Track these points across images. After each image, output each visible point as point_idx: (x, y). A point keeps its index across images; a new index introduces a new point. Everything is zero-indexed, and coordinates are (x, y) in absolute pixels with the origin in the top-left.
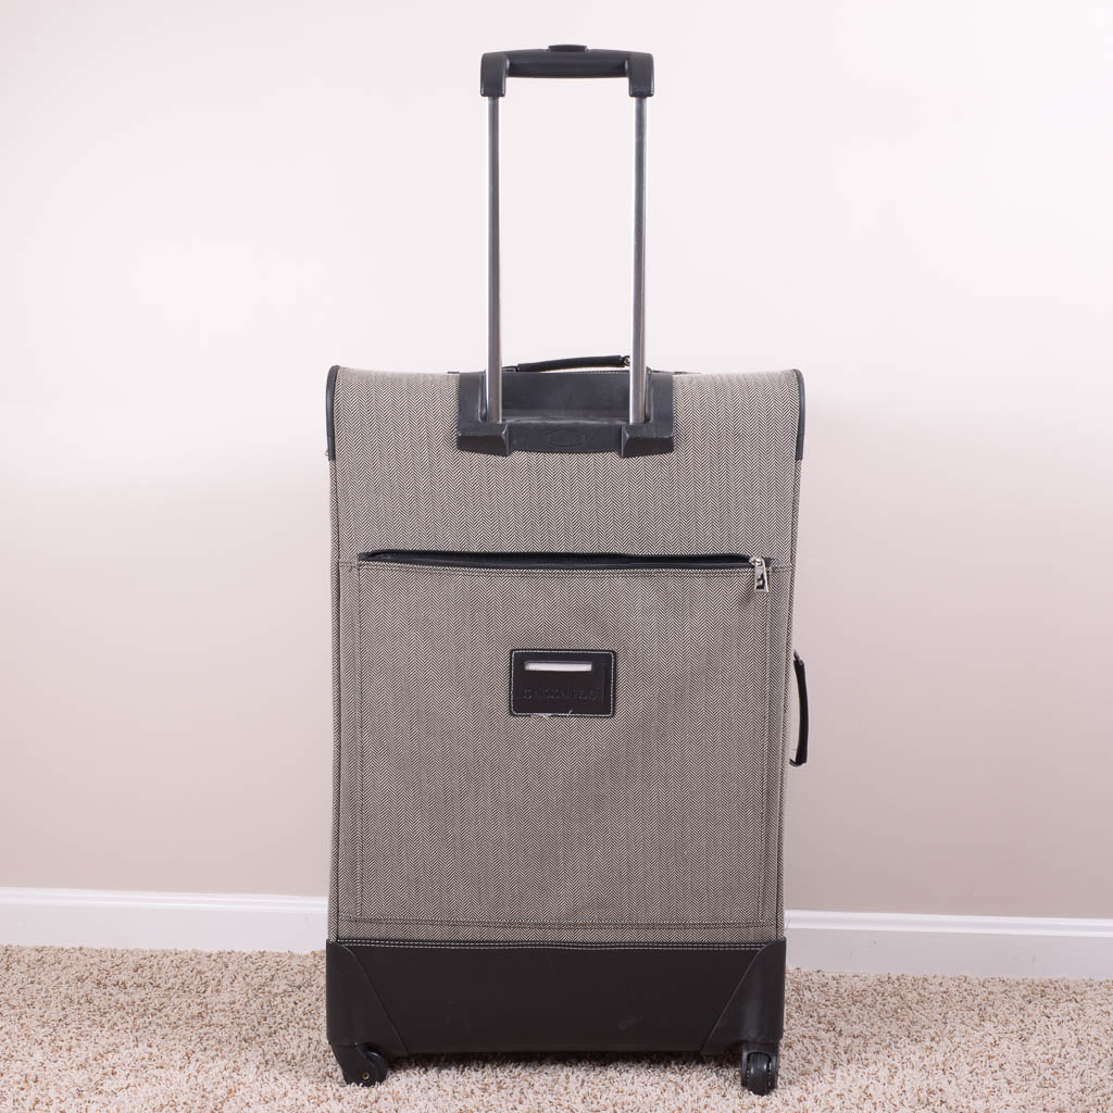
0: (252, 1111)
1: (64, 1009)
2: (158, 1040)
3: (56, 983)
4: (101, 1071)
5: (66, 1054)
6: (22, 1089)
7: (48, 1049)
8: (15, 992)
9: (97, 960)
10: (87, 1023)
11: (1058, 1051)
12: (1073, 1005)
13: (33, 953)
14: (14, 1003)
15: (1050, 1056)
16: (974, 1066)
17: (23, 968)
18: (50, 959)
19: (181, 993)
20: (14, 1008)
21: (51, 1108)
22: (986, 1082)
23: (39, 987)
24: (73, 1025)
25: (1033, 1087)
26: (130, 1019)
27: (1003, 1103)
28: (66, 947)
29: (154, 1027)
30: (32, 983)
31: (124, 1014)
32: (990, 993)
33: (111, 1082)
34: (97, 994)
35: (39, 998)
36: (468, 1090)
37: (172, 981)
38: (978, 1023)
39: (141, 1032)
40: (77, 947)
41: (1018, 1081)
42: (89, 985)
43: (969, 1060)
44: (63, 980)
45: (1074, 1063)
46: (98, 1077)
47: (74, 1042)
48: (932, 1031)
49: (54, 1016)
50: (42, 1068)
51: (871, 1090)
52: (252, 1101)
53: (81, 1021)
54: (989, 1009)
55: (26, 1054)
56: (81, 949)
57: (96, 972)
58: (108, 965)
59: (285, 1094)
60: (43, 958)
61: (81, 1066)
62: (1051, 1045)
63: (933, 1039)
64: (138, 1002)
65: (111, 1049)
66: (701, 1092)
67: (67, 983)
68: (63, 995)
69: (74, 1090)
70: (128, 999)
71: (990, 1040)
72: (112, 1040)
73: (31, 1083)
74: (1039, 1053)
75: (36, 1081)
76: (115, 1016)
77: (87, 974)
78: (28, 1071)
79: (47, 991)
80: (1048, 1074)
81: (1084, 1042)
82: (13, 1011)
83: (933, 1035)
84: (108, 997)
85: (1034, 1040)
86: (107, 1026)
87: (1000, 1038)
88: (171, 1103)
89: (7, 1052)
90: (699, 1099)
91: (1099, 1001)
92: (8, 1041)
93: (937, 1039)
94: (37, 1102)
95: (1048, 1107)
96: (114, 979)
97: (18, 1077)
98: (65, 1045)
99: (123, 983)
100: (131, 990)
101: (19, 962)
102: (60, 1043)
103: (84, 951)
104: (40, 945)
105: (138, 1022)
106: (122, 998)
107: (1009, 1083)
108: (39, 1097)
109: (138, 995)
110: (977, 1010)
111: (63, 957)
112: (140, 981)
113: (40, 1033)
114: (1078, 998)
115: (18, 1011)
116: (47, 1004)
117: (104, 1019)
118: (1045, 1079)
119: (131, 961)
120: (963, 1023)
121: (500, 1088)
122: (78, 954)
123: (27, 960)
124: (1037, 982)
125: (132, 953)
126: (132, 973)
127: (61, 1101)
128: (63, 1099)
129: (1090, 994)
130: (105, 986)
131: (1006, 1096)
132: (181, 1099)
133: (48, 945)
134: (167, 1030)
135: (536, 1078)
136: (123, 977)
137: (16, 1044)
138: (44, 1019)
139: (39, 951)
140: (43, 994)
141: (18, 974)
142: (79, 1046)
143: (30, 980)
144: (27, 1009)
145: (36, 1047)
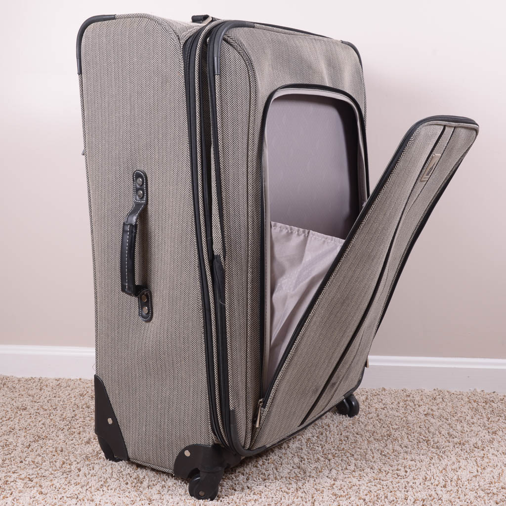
1: (74, 411)
3: (68, 397)
5: (77, 436)
6: (54, 455)
7: (67, 433)
8: (46, 402)
13: (55, 382)
14: (46, 407)
17: (50, 389)
18: (64, 385)
20: (46, 410)
21: (72, 466)
23: (59, 399)
28: (72, 378)
30: (55, 397)
35: (59, 405)
40: (78, 378)
44: (72, 395)
47: (81, 429)
49: (69, 415)
50: (65, 444)
53: (84, 418)
55: (55, 435)
56: (80, 379)
60: (59, 384)
66: (454, 459)
67: (75, 397)
68: (73, 403)
69: (84, 456)
73: (59, 452)
75: (62, 451)
78: (56, 445)
79: (64, 401)
82: (45, 412)
89: (44, 434)
90: (454, 463)
92: (44, 428)
97: (51, 449)
98: (77, 431)
101: (47, 386)
102: (74, 430)
103: (82, 381)
104: (57, 377)
111: (71, 384)
113: (62, 424)
115: (48, 412)
116: (65, 408)
122: (79, 382)
123: (51, 386)
127: (78, 463)
128: (79, 461)
133: (62, 377)
137: (48, 430)
138: (63, 417)
139: (57, 380)
140: (61, 403)
141: (47, 392)
142: (84, 431)
143: (54, 395)
144: (53, 411)
145: (60, 432)
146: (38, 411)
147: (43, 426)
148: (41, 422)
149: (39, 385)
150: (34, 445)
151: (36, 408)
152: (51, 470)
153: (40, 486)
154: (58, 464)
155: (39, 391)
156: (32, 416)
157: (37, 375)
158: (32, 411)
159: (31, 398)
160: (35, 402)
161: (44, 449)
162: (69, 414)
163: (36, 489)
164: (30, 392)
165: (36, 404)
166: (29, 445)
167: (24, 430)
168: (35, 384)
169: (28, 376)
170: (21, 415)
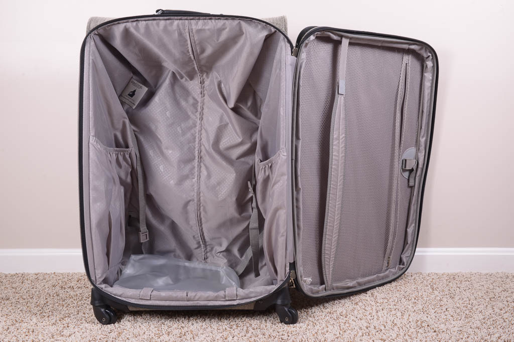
0: (130, 341)
1: (46, 299)
3: (43, 288)
4: (62, 326)
5: (47, 319)
6: (27, 335)
7: (39, 317)
9: (61, 277)
10: (57, 304)
11: (468, 302)
12: (467, 283)
13: (34, 276)
14: (24, 297)
15: (466, 304)
16: (436, 310)
17: (29, 282)
18: (41, 278)
20: (24, 299)
22: (442, 317)
23: (36, 290)
24: (51, 306)
25: (463, 318)
26: (75, 302)
27: (452, 326)
28: (48, 273)
29: (86, 305)
31: (73, 300)
32: (433, 279)
33: (67, 331)
34: (62, 292)
35: (36, 294)
36: (224, 328)
38: (432, 291)
39: (80, 307)
40: (53, 272)
41: (455, 315)
42: (58, 288)
43: (433, 307)
44: (46, 286)
45: (476, 307)
46: (61, 328)
47: (51, 313)
48: (414, 295)
50: (36, 326)
51: (395, 322)
52: (130, 337)
53: (54, 304)
54: (434, 285)
55: (29, 319)
56: (55, 273)
57: (61, 283)
58: (66, 280)
59: (144, 333)
60: (37, 277)
61: (54, 324)
62: (464, 300)
63: (415, 299)
64: (79, 295)
65: (67, 315)
66: (324, 325)
67: (48, 288)
68: (46, 293)
69: (50, 335)
70: (74, 293)
71: (438, 298)
72: (67, 312)
73: (31, 332)
74: (461, 303)
75: (33, 332)
76: (69, 301)
77: (57, 284)
78: (29, 327)
79: (39, 291)
80: (467, 312)
81: (478, 298)
82: (24, 301)
83: (415, 297)
84: (66, 293)
85: (457, 298)
86: (65, 306)
87: (443, 298)
88: (94, 339)
89: (21, 319)
90: (323, 328)
91: (477, 280)
92: (21, 314)
93: (417, 299)
95: (473, 326)
96: (69, 285)
97: (25, 330)
98: (47, 315)
99: (73, 287)
100: (76, 290)
101: (27, 280)
102: (45, 314)
104: (37, 272)
105: (79, 303)
106: (72, 293)
107: (452, 316)
108: (34, 339)
109: (79, 292)
110: (429, 286)
111: (47, 277)
112: (80, 286)
113: (35, 310)
114: (469, 280)
115: (26, 301)
116: (39, 297)
117: (64, 303)
118: (466, 314)
119: (76, 277)
120: (425, 291)
121: (238, 326)
122: (53, 275)
123: (31, 279)
124: (450, 274)
125: (76, 274)
126: (76, 282)
128: (45, 339)
129: (473, 278)
130: (65, 289)
131: (452, 322)
132: (99, 337)
133: (40, 272)
135: (252, 321)
136: (72, 284)
137: (24, 315)
138: (37, 304)
140: (37, 293)
141: (27, 285)
142: (53, 315)
143: (32, 287)
144: (30, 300)
145: (33, 316)
146: (19, 300)
147: (21, 312)
148: (20, 309)
149: (22, 279)
150: (12, 329)
151: (17, 298)
155: (21, 284)
156: (13, 304)
157: (20, 271)
158: (14, 300)
159: (14, 290)
160: (17, 293)
161: (19, 330)
162: (42, 302)
164: (14, 285)
165: (17, 295)
166: (8, 328)
167: (5, 316)
168: (18, 279)
169: (13, 273)
170: (4, 304)
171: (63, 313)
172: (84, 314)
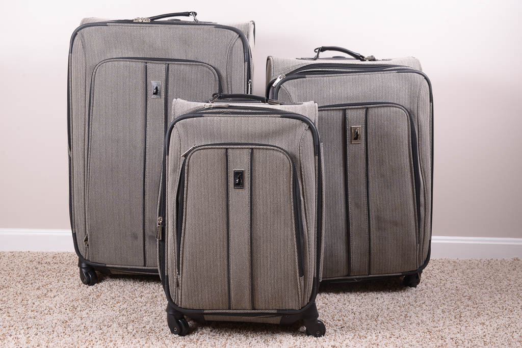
1: (26, 271)
2: (67, 280)
3: (21, 263)
4: (46, 290)
5: (31, 285)
6: (15, 296)
7: (23, 284)
9: (36, 255)
10: (37, 275)
13: (10, 254)
19: (72, 265)
20: (6, 271)
21: (28, 302)
23: (15, 264)
24: (32, 276)
26: (54, 274)
28: (23, 251)
29: (65, 276)
30: (11, 263)
31: (52, 272)
33: (51, 293)
34: (39, 266)
37: (68, 261)
39: (59, 278)
40: (27, 251)
42: (35, 263)
44: (24, 262)
46: (45, 292)
47: (33, 281)
50: (22, 290)
53: (34, 275)
55: (14, 285)
56: (29, 252)
57: (37, 259)
58: (41, 257)
61: (38, 289)
67: (26, 262)
68: (25, 266)
72: (48, 280)
73: (18, 294)
75: (20, 294)
77: (34, 260)
78: (16, 291)
79: (18, 265)
94: (23, 300)
96: (45, 261)
97: (13, 293)
98: (30, 282)
100: (52, 265)
101: (4, 256)
102: (28, 282)
104: (11, 251)
105: (58, 274)
109: (56, 266)
111: (22, 254)
113: (19, 279)
117: (44, 274)
119: (51, 255)
123: (7, 255)
125: (50, 252)
126: (52, 259)
128: (33, 299)
130: (42, 264)
133: (15, 251)
134: (70, 277)
136: (49, 260)
137: (9, 282)
138: (19, 275)
139: (12, 253)
140: (17, 267)
141: (5, 260)
144: (11, 271)
145: (18, 284)
152: (14, 304)
153: (8, 313)
154: (19, 301)
162: (23, 273)
163: (5, 314)
171: (44, 281)
172: (64, 282)
